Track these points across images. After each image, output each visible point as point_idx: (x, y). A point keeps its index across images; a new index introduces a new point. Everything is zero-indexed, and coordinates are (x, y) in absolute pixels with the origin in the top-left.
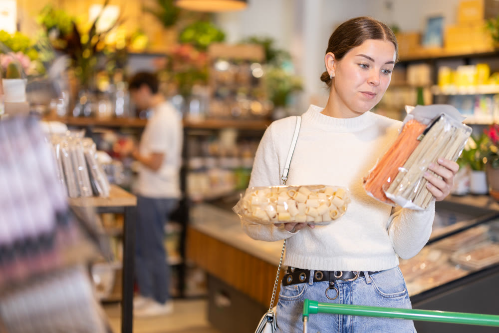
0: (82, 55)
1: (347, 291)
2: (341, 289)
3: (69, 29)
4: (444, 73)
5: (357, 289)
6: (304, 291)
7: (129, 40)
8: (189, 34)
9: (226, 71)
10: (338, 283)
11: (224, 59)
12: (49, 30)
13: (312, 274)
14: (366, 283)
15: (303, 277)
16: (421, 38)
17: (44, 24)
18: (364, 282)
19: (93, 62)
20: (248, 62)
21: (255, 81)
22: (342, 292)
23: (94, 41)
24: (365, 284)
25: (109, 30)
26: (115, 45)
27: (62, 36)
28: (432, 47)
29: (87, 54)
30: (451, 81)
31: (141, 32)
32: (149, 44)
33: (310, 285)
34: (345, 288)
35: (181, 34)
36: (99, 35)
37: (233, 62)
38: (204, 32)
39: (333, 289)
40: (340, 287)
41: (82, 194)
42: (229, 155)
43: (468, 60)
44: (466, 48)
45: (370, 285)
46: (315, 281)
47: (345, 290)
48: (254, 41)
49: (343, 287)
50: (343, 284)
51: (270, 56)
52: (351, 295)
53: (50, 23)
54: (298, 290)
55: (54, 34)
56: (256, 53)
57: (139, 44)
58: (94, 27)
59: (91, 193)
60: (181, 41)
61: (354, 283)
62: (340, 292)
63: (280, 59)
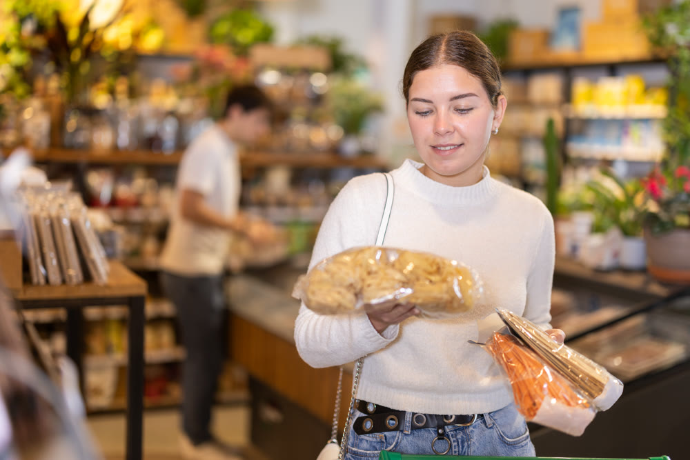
0: (69, 60)
1: (463, 442)
2: (455, 439)
3: (51, 23)
4: (581, 87)
5: (475, 438)
6: (397, 443)
7: (137, 35)
8: (223, 28)
9: (276, 85)
10: (448, 430)
11: (273, 67)
12: (22, 20)
13: (408, 418)
14: (487, 427)
15: (392, 422)
16: (548, 37)
17: (14, 12)
18: (483, 426)
19: (85, 68)
20: (307, 71)
21: (318, 99)
22: (456, 443)
23: (87, 39)
24: (485, 428)
25: (109, 24)
26: (117, 43)
27: (40, 29)
28: (565, 50)
29: (76, 55)
30: (590, 98)
31: (154, 23)
32: (166, 40)
33: (406, 434)
34: (459, 437)
35: (211, 27)
36: (95, 32)
37: (286, 71)
38: (245, 25)
39: (443, 439)
40: (452, 435)
41: (67, 280)
42: (281, 203)
43: (613, 69)
44: (612, 53)
45: (492, 430)
46: (414, 428)
47: (460, 441)
48: (314, 42)
49: (456, 435)
50: (455, 430)
51: (338, 62)
52: (469, 446)
53: (23, 11)
54: (384, 441)
55: (29, 27)
56: (318, 58)
57: (152, 41)
58: (86, 20)
59: (80, 277)
60: (211, 39)
61: (471, 428)
62: (454, 444)
63: (352, 66)
